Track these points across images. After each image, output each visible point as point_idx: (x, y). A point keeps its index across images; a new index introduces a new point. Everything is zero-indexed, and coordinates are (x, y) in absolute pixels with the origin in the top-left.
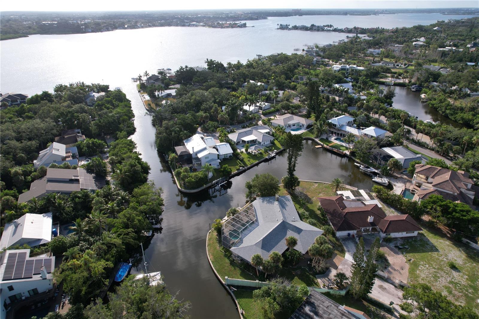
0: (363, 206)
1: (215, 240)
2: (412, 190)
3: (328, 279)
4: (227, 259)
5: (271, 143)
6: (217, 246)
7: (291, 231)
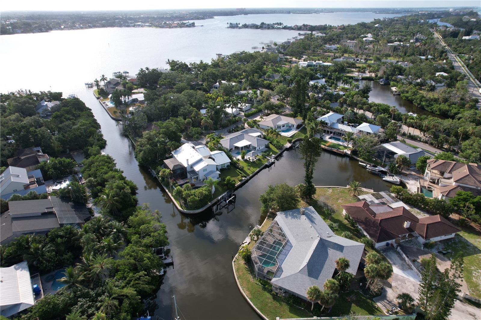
0: (392, 210)
1: (244, 270)
2: (428, 187)
3: (388, 301)
4: (267, 293)
5: (266, 147)
6: (251, 278)
7: (332, 250)
